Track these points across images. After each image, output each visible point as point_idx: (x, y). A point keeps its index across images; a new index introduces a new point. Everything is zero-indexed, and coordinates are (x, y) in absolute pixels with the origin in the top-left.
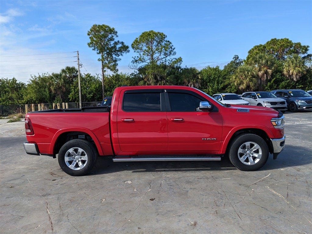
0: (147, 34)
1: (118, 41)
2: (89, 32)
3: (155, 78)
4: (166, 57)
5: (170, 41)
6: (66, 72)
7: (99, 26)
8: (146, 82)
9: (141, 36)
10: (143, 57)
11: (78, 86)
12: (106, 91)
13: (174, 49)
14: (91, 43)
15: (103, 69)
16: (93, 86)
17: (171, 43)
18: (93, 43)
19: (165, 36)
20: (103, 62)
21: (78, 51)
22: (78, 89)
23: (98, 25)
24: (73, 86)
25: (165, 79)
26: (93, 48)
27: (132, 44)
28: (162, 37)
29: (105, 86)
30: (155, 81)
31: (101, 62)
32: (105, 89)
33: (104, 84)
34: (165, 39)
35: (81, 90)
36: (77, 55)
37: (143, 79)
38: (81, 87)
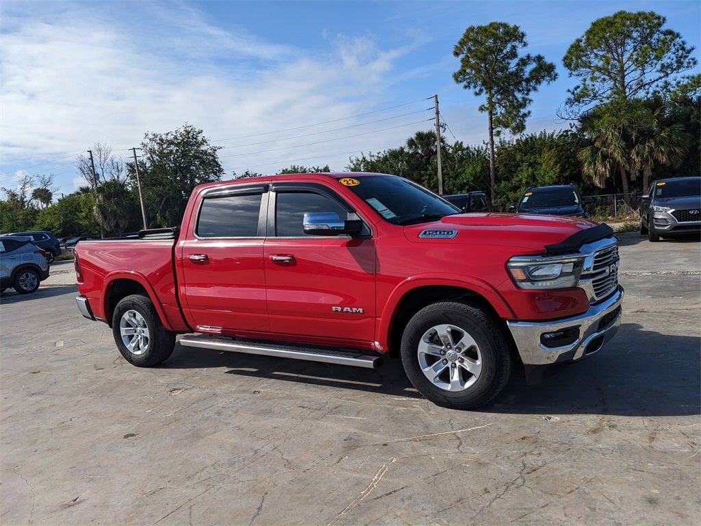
0: (605, 23)
1: (528, 57)
2: (457, 47)
3: (625, 136)
4: (667, 75)
5: (676, 31)
6: (416, 145)
7: (480, 28)
8: (598, 149)
9: (589, 32)
10: (593, 85)
11: (436, 174)
12: (498, 180)
13: (689, 52)
14: (460, 73)
15: (492, 129)
16: (469, 170)
17: (678, 35)
18: (465, 71)
19: (661, 20)
20: (491, 113)
21: (436, 96)
22: (438, 180)
23: (476, 27)
24: (426, 174)
25: (653, 137)
26: (465, 83)
27: (565, 58)
28: (650, 22)
29: (496, 170)
30: (623, 144)
31: (486, 114)
32: (496, 175)
33: (494, 165)
34: (663, 28)
35: (444, 181)
36: (434, 104)
37: (590, 142)
38: (443, 175)
